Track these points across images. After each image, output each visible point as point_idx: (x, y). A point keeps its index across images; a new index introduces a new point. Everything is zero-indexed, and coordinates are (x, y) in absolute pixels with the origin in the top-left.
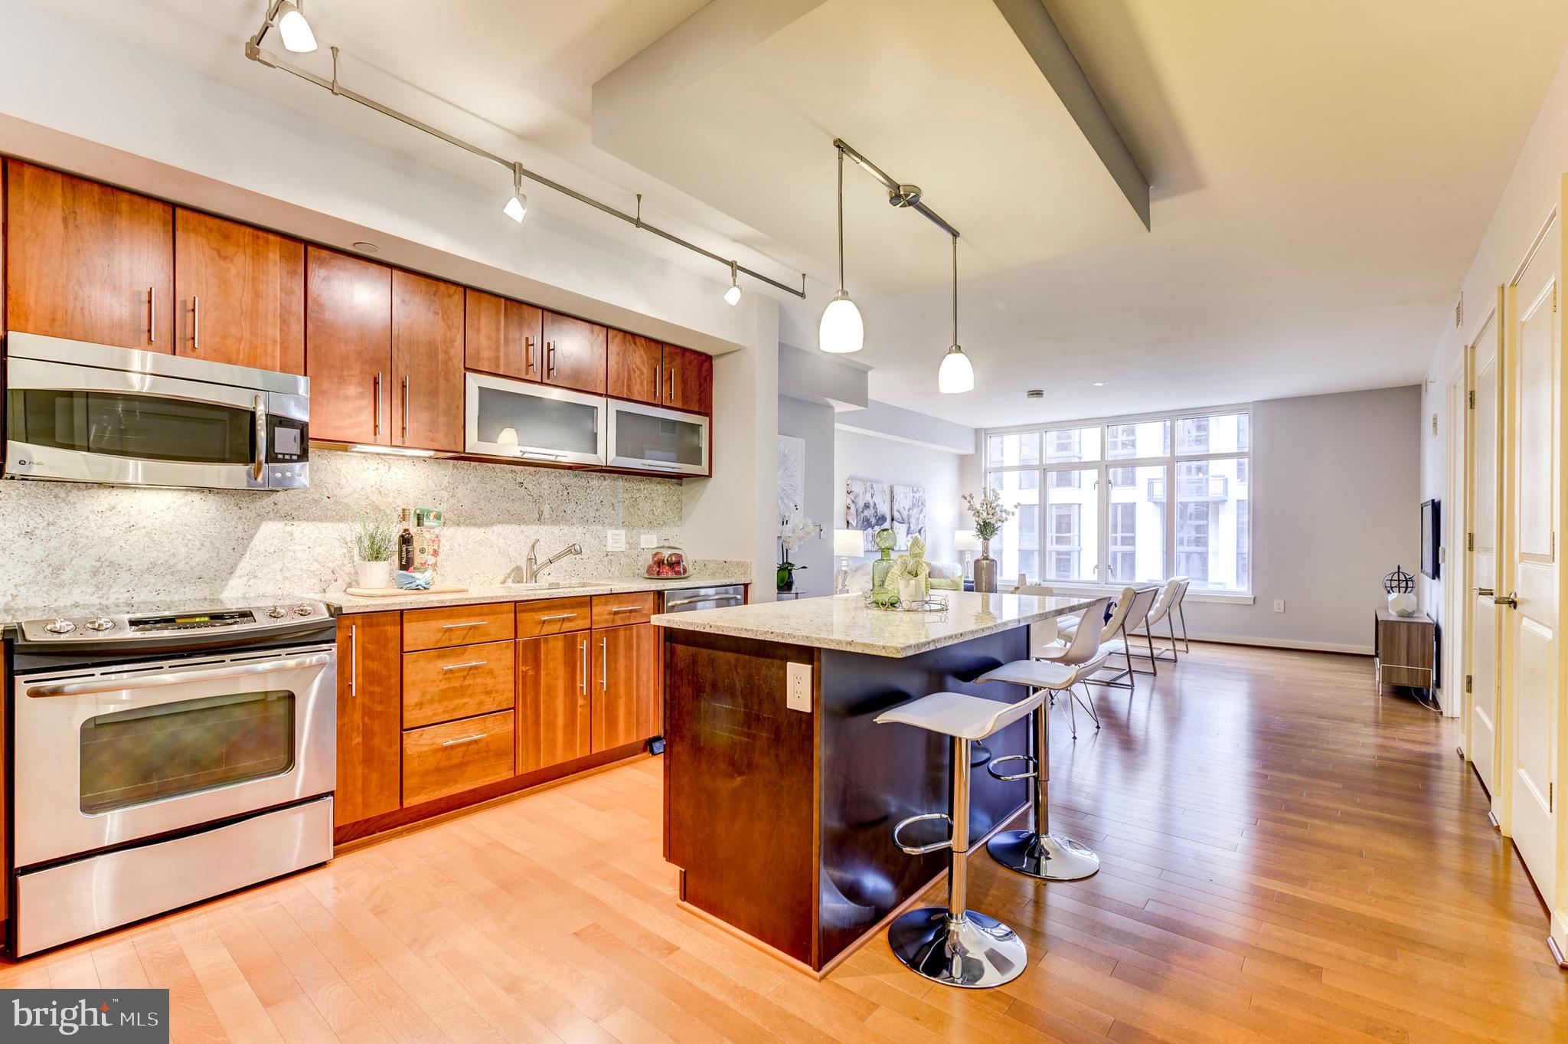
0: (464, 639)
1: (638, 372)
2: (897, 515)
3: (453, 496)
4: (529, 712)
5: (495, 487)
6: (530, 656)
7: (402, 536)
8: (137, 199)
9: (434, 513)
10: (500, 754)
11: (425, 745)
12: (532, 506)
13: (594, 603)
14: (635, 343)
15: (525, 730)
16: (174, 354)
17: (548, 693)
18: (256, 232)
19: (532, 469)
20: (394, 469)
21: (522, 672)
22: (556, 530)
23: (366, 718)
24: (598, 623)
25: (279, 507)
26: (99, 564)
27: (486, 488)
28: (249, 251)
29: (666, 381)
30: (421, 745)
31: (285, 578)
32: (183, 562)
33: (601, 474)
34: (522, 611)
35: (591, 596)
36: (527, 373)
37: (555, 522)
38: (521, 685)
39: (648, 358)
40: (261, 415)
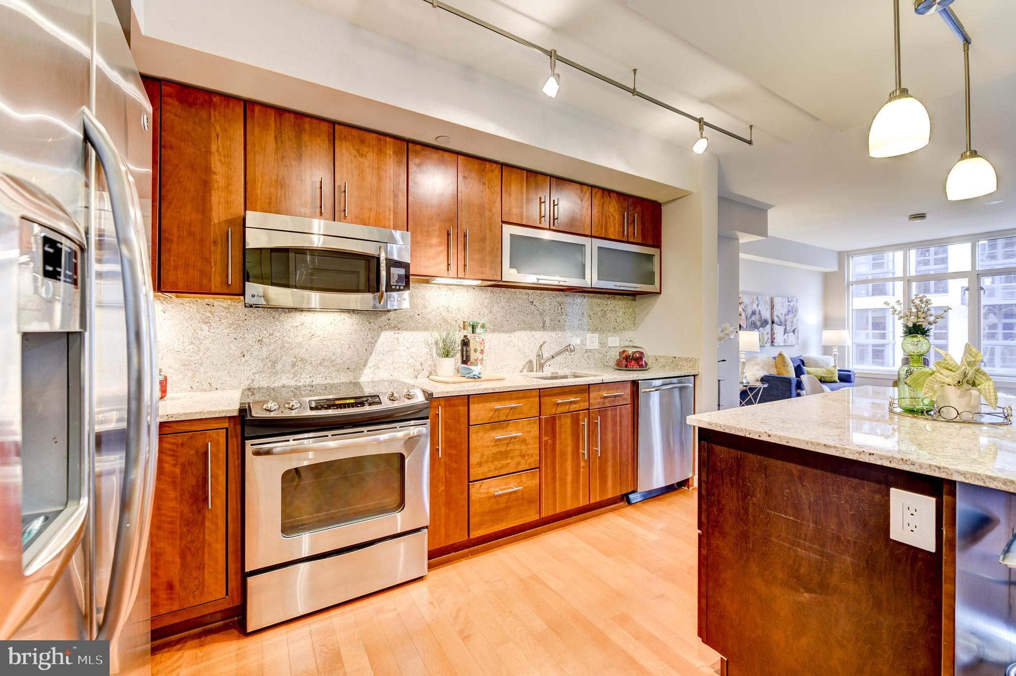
0: (507, 416)
1: (612, 218)
2: (776, 319)
3: (491, 312)
4: (549, 470)
5: (515, 305)
6: (549, 429)
7: (463, 340)
8: (314, 121)
9: (481, 324)
10: (530, 502)
11: (483, 493)
12: (539, 317)
13: (591, 389)
14: (610, 197)
15: (547, 484)
16: (334, 221)
17: (561, 457)
18: (379, 136)
19: (539, 292)
20: (456, 294)
21: (544, 441)
22: (554, 334)
23: (447, 473)
24: (595, 405)
25: (391, 321)
26: (295, 360)
27: (510, 306)
28: (376, 149)
29: (631, 223)
30: (481, 493)
31: (395, 369)
32: (340, 358)
33: (583, 294)
34: (545, 396)
35: (589, 385)
36: (540, 223)
37: (553, 329)
38: (543, 451)
39: (618, 207)
40: (383, 260)
